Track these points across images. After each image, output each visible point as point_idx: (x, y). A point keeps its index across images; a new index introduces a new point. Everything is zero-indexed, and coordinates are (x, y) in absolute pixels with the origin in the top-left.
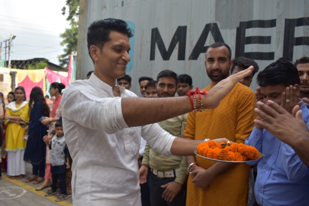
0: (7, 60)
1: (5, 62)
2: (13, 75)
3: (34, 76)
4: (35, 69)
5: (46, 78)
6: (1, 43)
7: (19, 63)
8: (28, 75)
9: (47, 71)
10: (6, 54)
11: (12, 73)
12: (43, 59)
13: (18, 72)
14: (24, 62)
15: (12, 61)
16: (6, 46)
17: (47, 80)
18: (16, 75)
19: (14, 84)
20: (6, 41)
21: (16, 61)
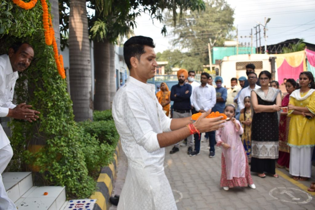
0: (259, 46)
1: (256, 49)
2: (272, 61)
3: (293, 59)
4: (293, 51)
5: (306, 60)
6: (252, 30)
7: (270, 48)
8: (286, 59)
9: (307, 53)
10: (257, 40)
11: (271, 58)
12: (297, 40)
13: (277, 57)
14: (275, 46)
15: (268, 46)
16: (257, 32)
17: (308, 63)
18: (276, 60)
19: (273, 70)
20: (256, 27)
21: (272, 46)
